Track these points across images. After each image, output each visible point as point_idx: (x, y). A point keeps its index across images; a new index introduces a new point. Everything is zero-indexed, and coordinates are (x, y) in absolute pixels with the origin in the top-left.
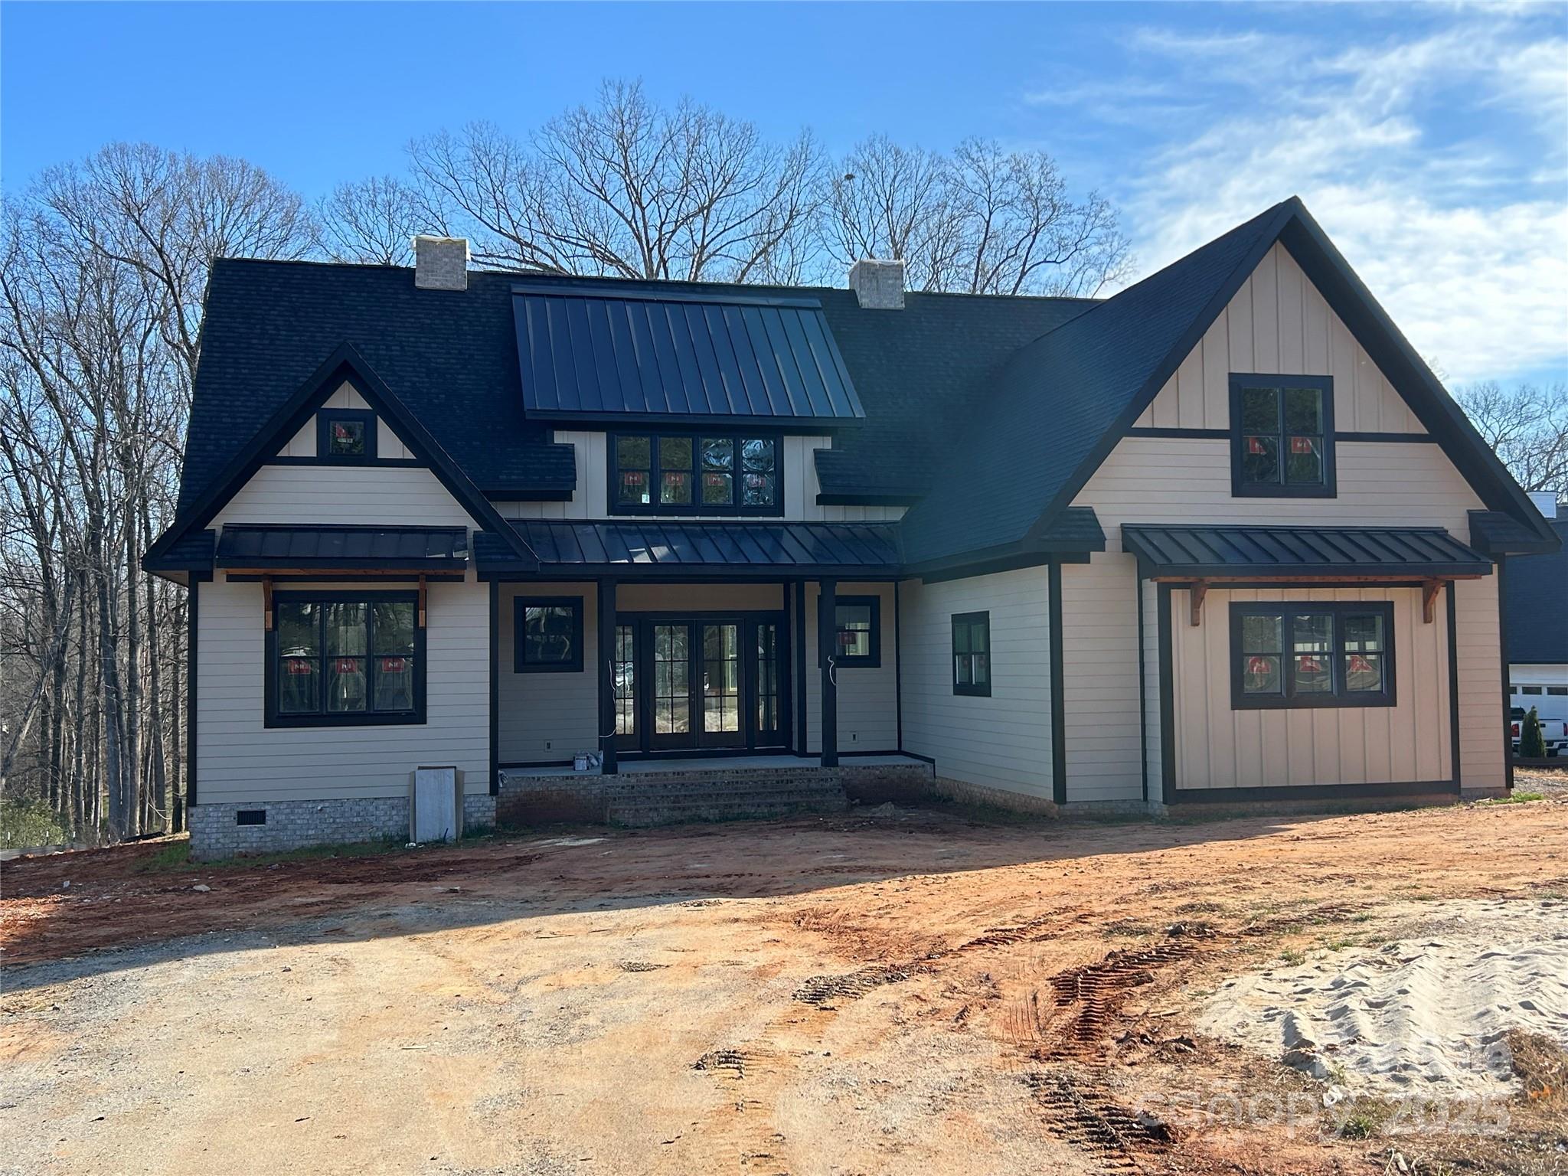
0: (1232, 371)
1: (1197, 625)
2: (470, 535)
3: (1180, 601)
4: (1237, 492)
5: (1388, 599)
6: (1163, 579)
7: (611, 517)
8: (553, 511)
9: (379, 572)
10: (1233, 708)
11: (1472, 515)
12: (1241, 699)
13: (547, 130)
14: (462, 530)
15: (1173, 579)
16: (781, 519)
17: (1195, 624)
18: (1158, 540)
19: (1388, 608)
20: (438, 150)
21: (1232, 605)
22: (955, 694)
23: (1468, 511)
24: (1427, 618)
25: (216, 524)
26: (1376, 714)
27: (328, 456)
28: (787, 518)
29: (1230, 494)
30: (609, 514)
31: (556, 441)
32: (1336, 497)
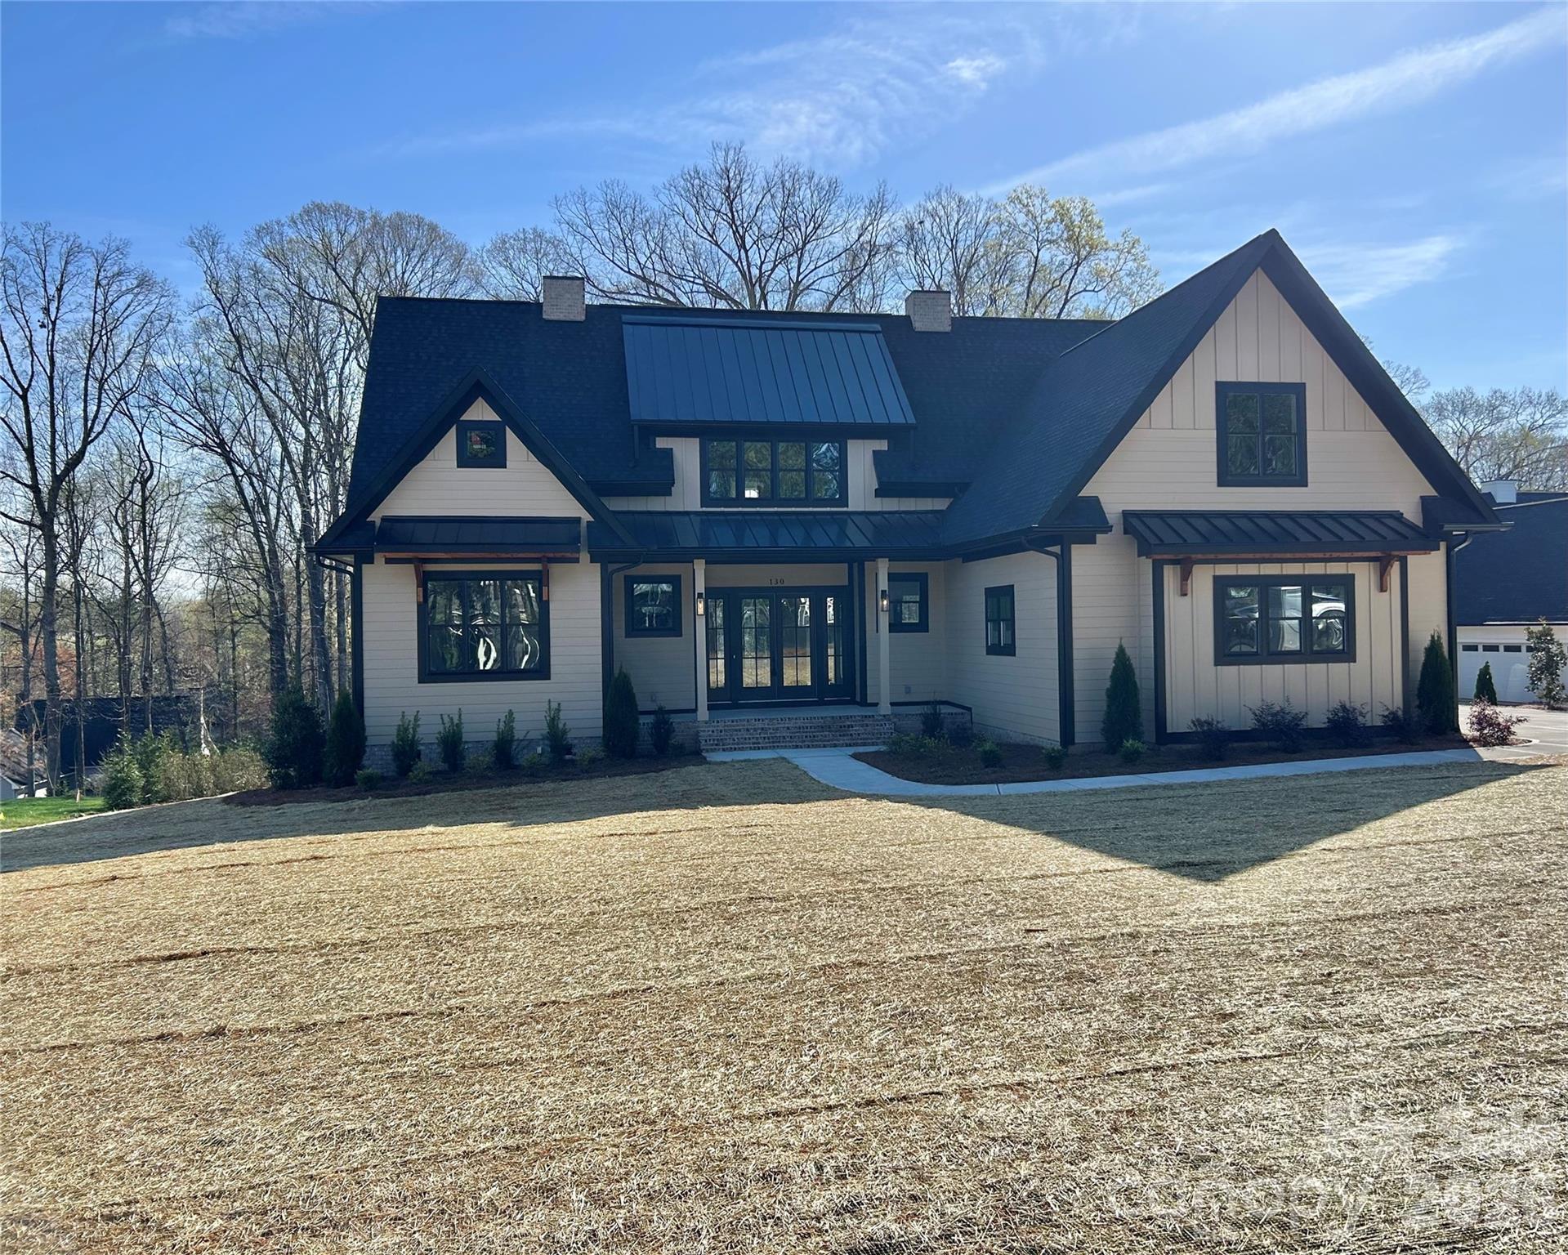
0: (1219, 380)
1: (1186, 595)
2: (584, 524)
3: (1170, 575)
4: (1222, 482)
5: (1350, 572)
6: (1159, 558)
7: (704, 509)
8: (657, 504)
9: (509, 556)
10: (1216, 665)
11: (1423, 500)
12: (1224, 657)
13: (668, 185)
14: (578, 520)
15: (1166, 557)
16: (845, 509)
17: (1184, 594)
18: (1155, 524)
19: (1349, 579)
20: (578, 205)
21: (1215, 578)
22: (987, 654)
23: (1421, 497)
24: (1383, 588)
25: (376, 517)
26: (1338, 669)
27: (465, 460)
28: (850, 509)
29: (1216, 484)
30: (702, 507)
31: (657, 446)
32: (1307, 486)
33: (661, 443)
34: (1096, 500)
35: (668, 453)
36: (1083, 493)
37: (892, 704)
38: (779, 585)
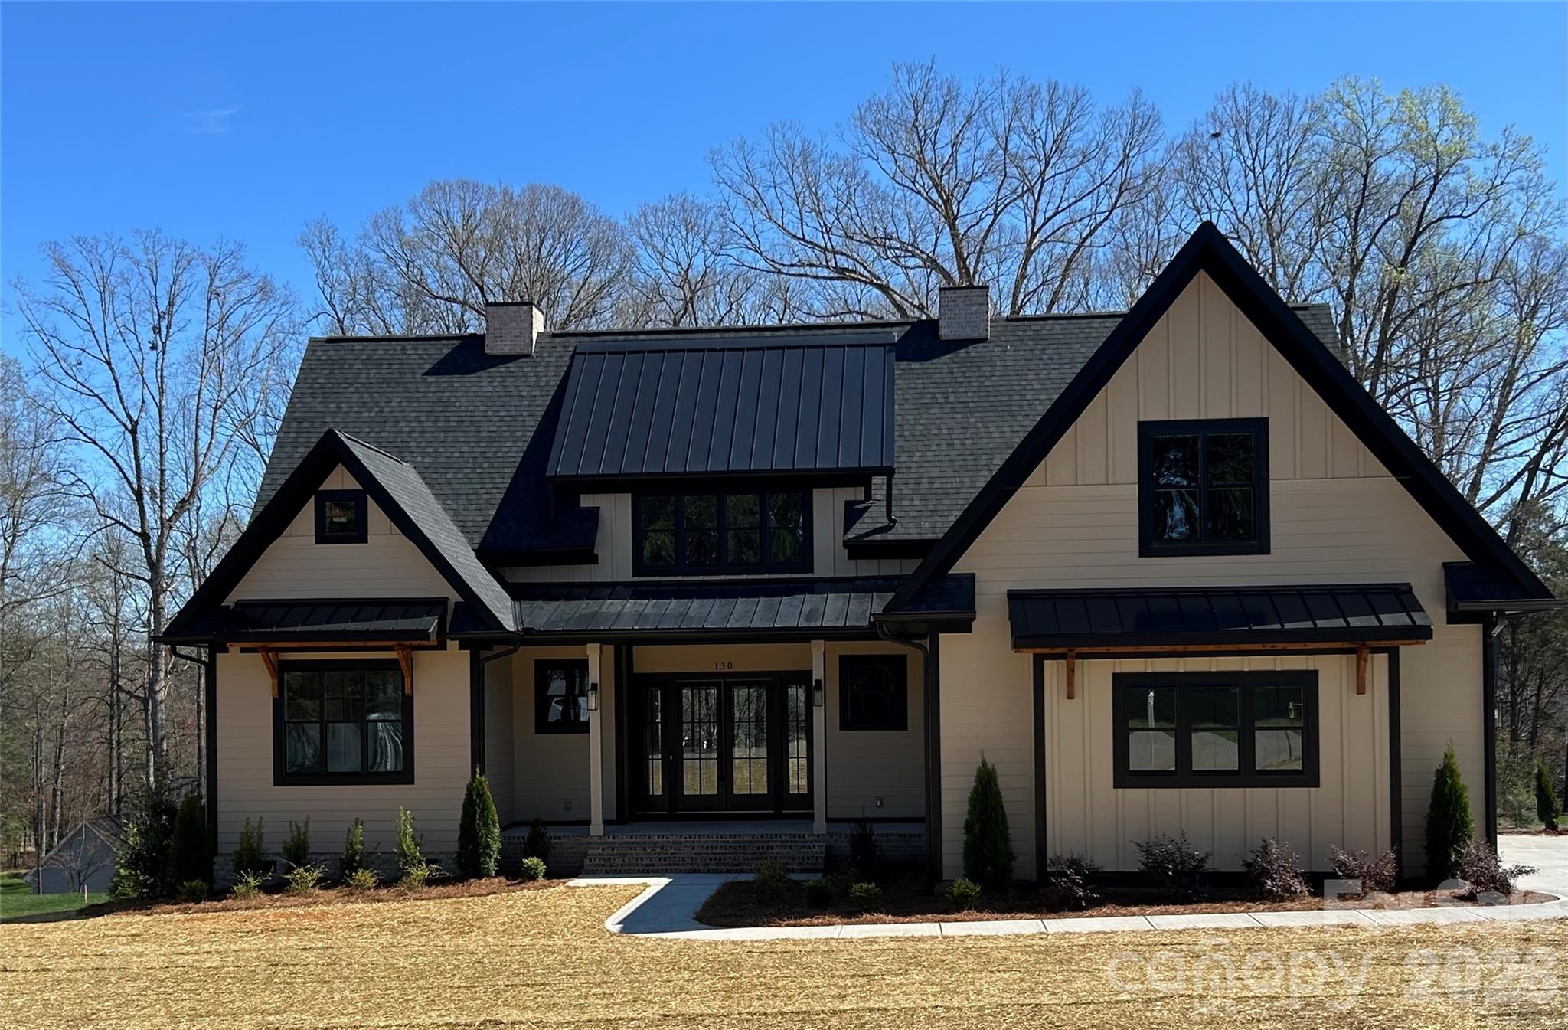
0: (1141, 420)
1: (1073, 698)
2: (451, 606)
3: (1051, 672)
4: (1144, 553)
5: (1311, 668)
6: (1038, 651)
7: (636, 579)
8: (581, 574)
10: (1115, 787)
11: (1448, 567)
12: (1125, 776)
14: (444, 601)
15: (1048, 649)
16: (809, 575)
17: (1070, 696)
18: (1039, 607)
19: (1310, 678)
21: (1115, 675)
23: (1444, 564)
24: (1361, 690)
25: (230, 601)
26: (1294, 796)
27: (323, 536)
28: (817, 574)
29: (1137, 554)
30: (634, 576)
31: (582, 505)
32: (1268, 552)
33: (587, 501)
34: (971, 578)
35: (594, 512)
36: (954, 570)
37: (828, 820)
38: (726, 670)
